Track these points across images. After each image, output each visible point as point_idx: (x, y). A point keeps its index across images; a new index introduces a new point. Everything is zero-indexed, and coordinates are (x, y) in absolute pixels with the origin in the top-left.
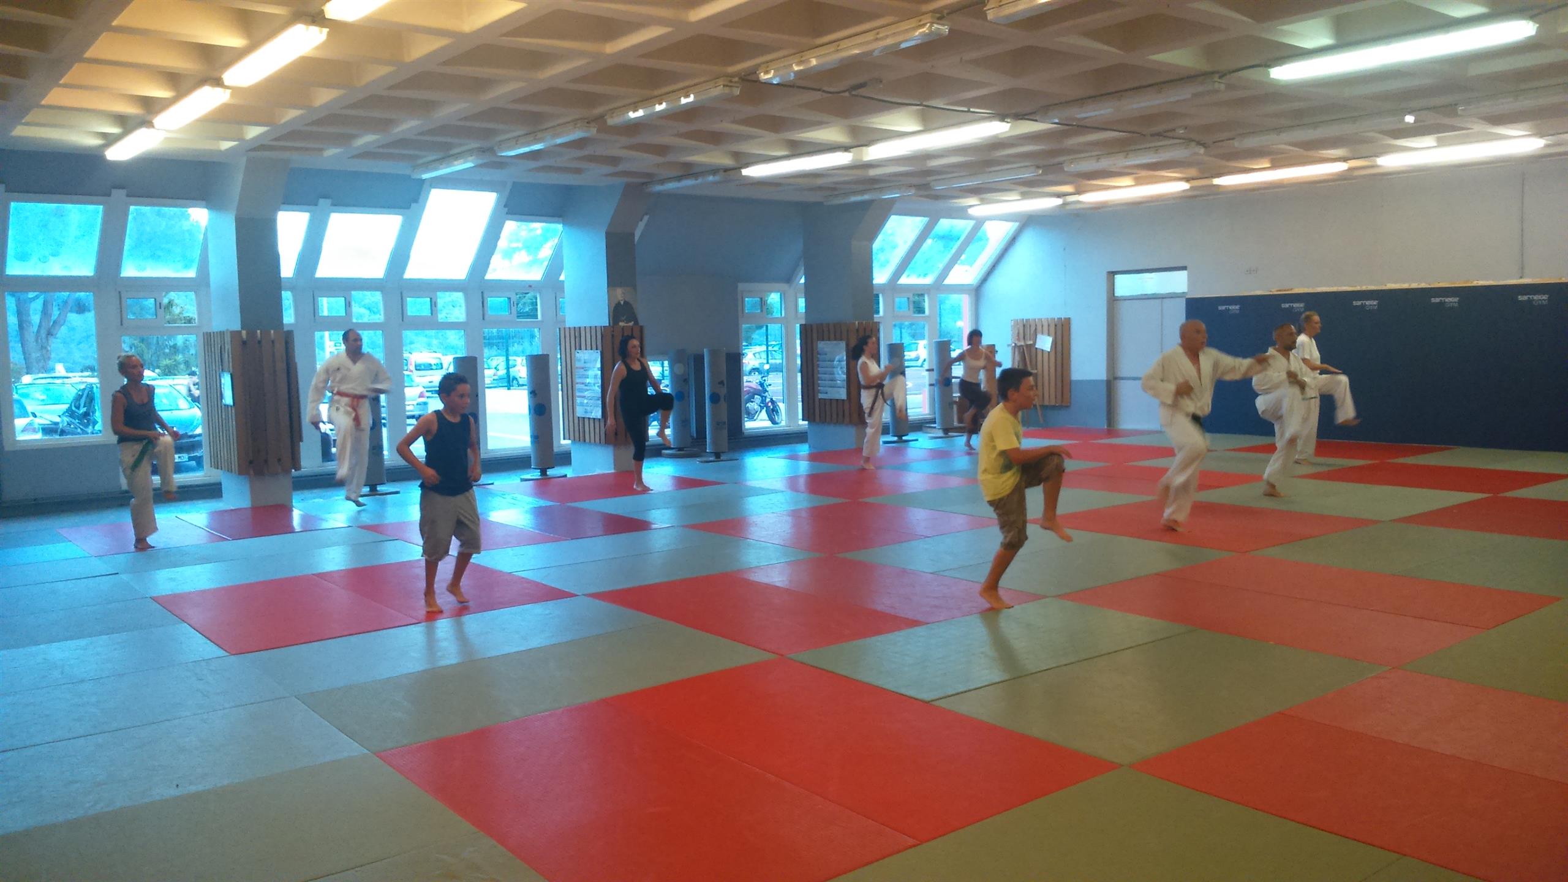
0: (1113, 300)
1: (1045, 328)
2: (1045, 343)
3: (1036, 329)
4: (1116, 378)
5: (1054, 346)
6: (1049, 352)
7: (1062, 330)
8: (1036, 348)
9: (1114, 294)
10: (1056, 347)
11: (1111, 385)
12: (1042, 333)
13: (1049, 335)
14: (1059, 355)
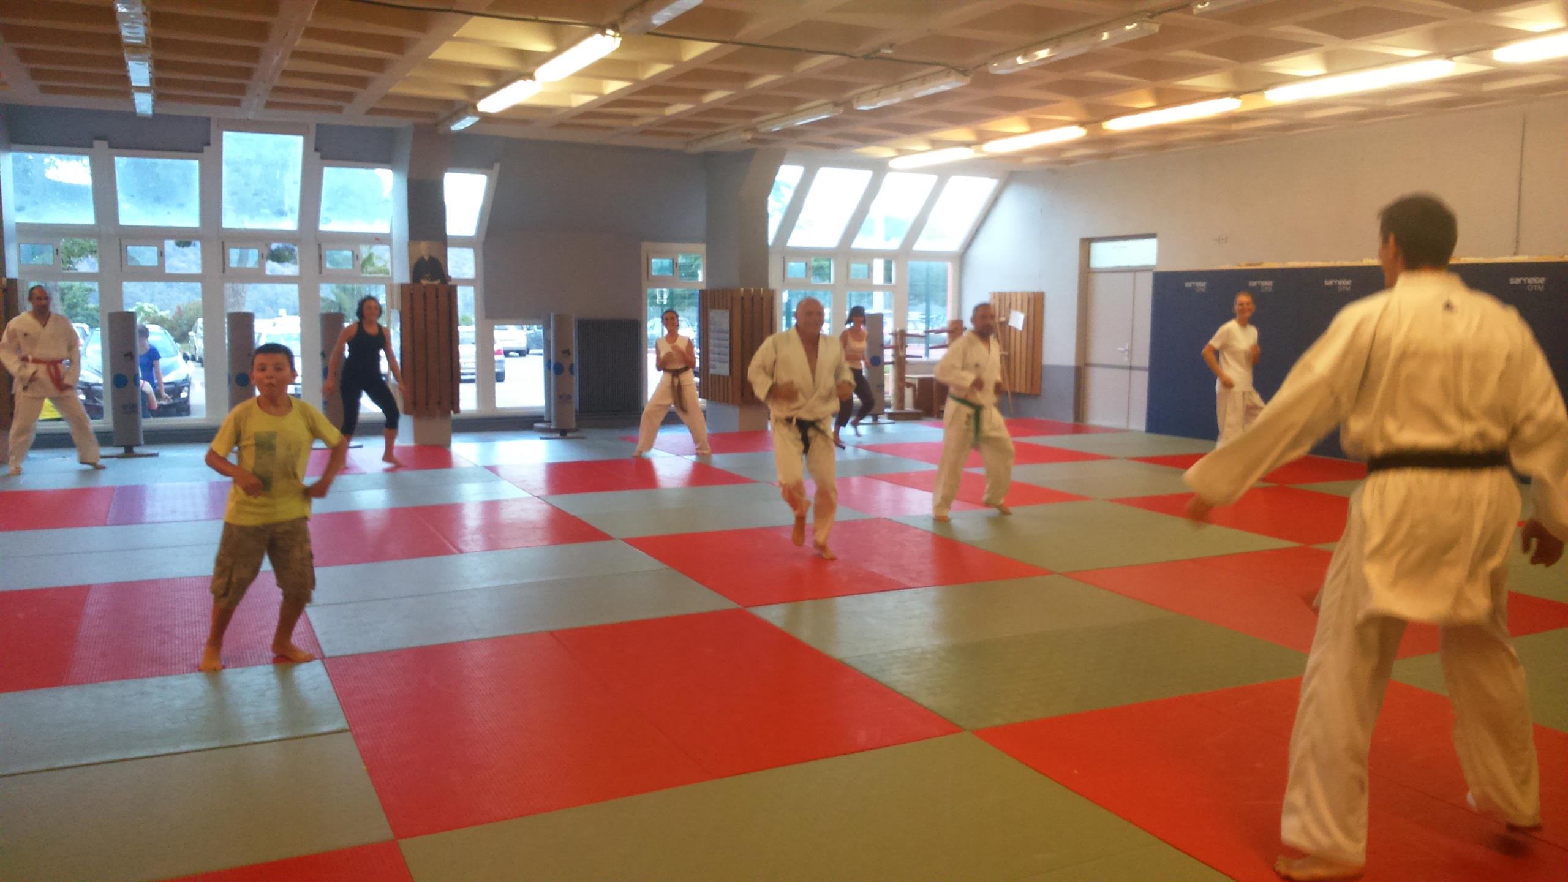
0: (1087, 274)
1: (1019, 303)
2: (1017, 320)
3: (1010, 304)
4: (1087, 365)
5: (1026, 327)
6: (1021, 332)
7: (1035, 304)
8: (1010, 327)
9: (1088, 265)
10: (1028, 328)
11: (1080, 373)
12: (1016, 309)
13: (1022, 311)
14: (1031, 336)
